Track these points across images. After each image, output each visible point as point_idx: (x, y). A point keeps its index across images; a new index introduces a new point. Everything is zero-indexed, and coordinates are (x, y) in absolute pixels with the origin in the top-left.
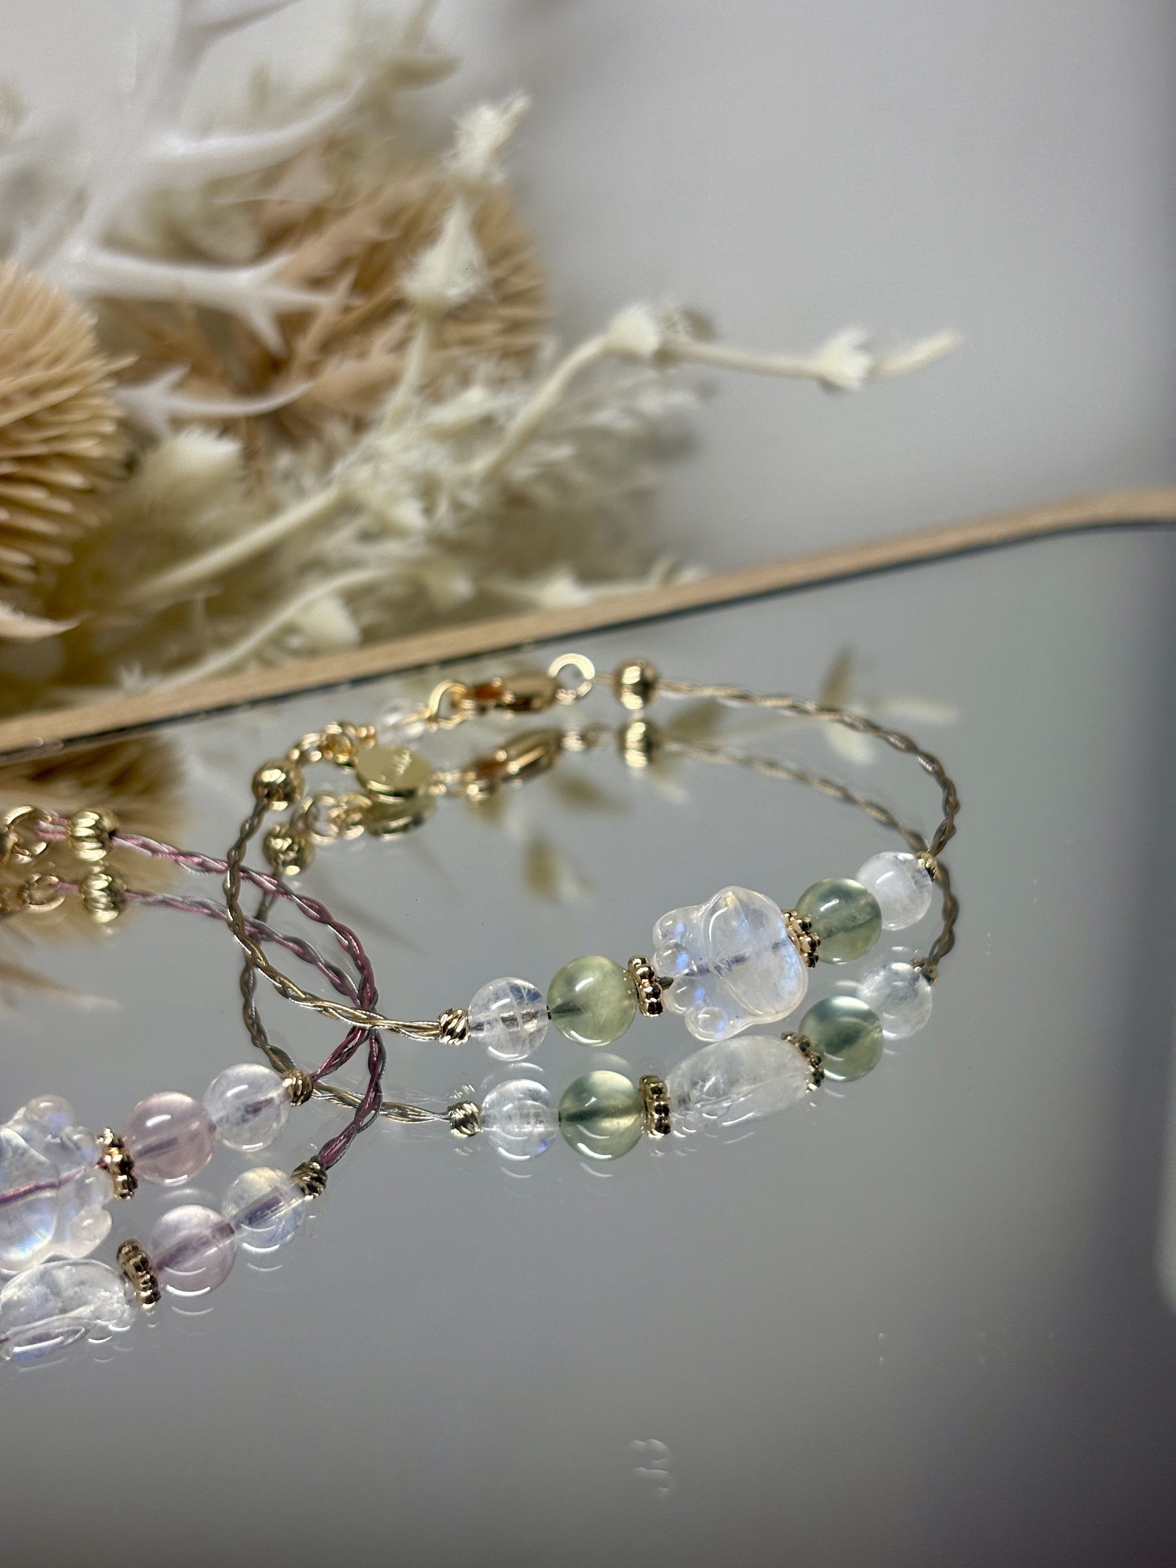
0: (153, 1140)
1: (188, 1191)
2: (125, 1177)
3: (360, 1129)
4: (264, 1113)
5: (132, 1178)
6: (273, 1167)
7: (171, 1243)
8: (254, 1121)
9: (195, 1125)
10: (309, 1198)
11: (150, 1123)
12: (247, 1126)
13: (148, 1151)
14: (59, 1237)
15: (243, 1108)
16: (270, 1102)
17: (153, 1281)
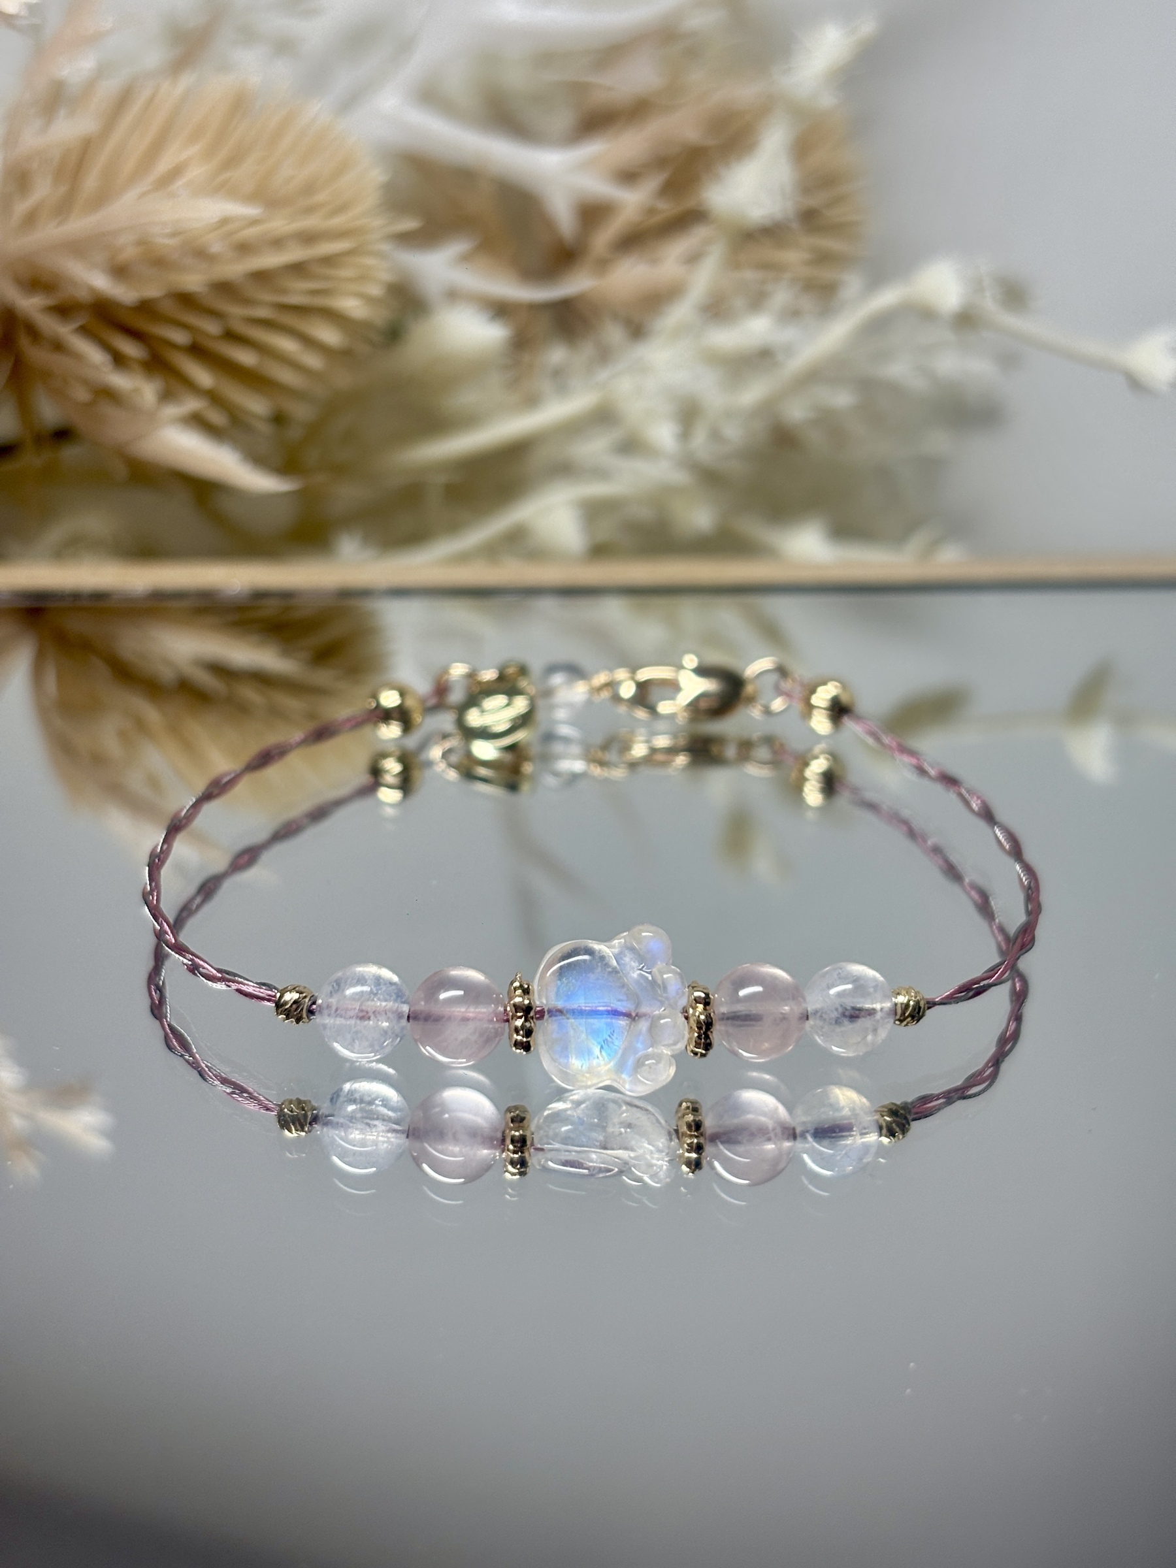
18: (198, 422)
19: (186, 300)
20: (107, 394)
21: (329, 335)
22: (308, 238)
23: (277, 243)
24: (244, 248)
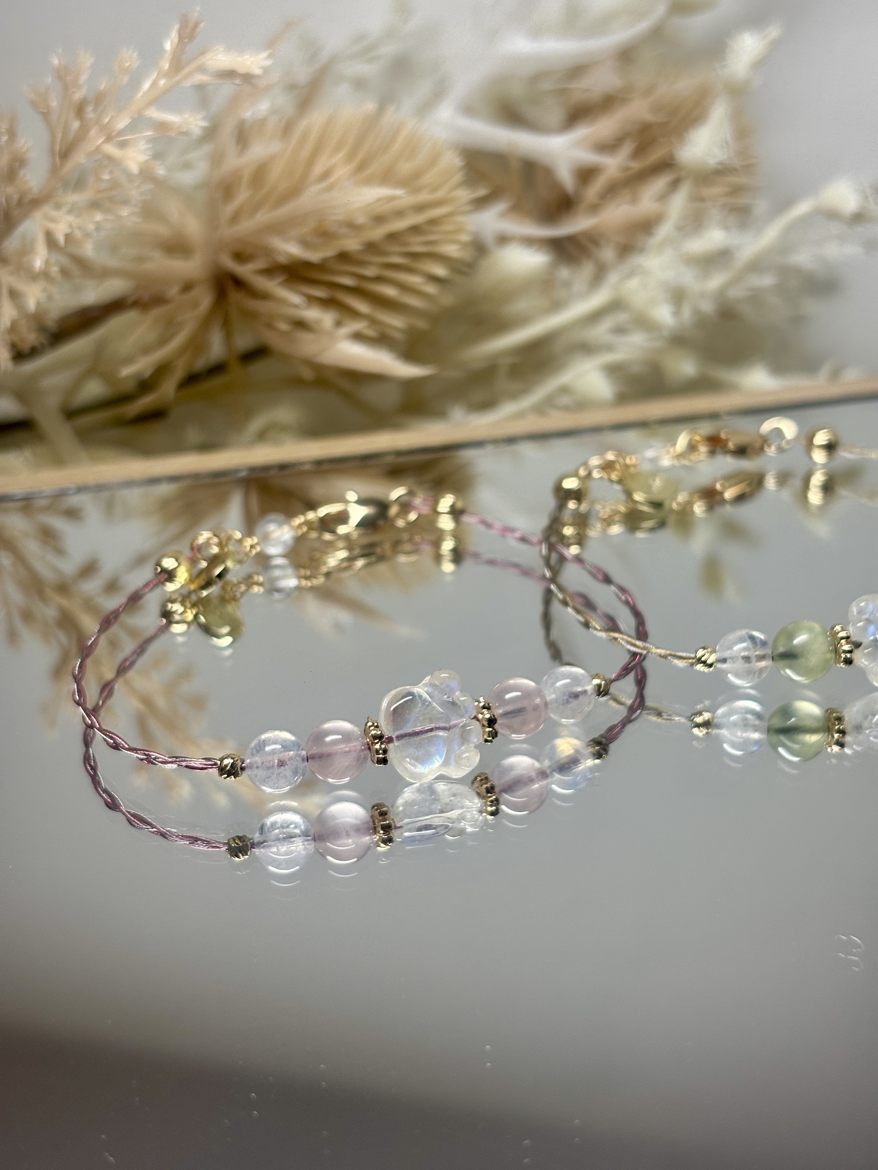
0: (510, 708)
1: (524, 746)
2: (491, 729)
3: (630, 721)
4: (581, 697)
5: (495, 730)
6: (578, 738)
7: (508, 778)
8: (574, 703)
9: (538, 701)
10: (597, 761)
11: (508, 696)
12: (569, 706)
13: (506, 714)
14: (446, 763)
15: (567, 694)
16: (585, 692)
17: (497, 800)
18: (358, 337)
19: (344, 257)
20: (301, 325)
21: (440, 271)
22: (420, 208)
23: (400, 213)
24: (379, 219)
